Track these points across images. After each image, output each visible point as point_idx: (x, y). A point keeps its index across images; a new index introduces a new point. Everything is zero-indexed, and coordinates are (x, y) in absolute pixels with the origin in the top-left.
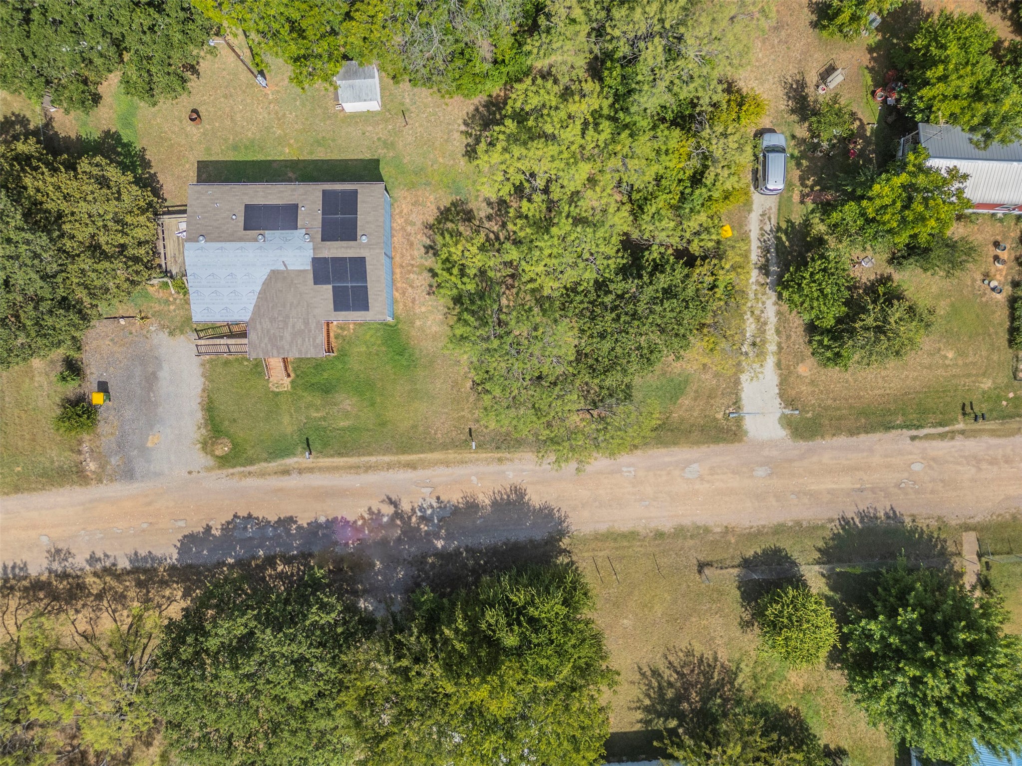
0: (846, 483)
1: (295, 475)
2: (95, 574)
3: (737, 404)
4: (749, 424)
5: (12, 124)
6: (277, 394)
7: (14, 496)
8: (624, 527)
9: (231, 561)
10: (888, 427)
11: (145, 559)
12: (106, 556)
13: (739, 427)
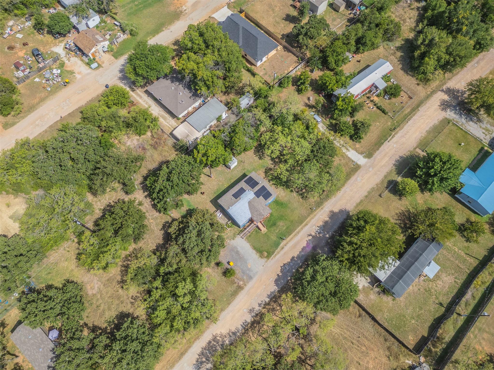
0: (387, 159)
1: (285, 247)
3: (353, 161)
4: (359, 163)
5: (165, 225)
6: (266, 234)
7: (230, 306)
8: (359, 201)
9: (289, 278)
10: (383, 143)
11: (271, 294)
12: (262, 301)
13: (358, 165)
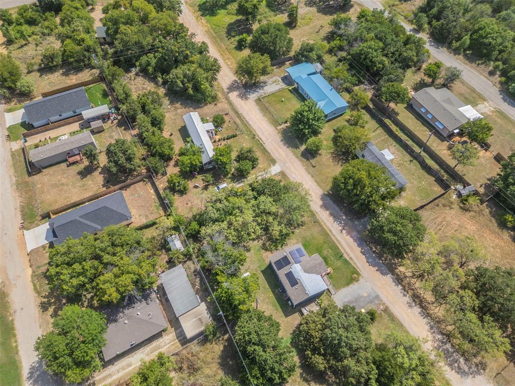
2: (408, 293)
6: (333, 270)
10: (265, 148)
13: (280, 172)
